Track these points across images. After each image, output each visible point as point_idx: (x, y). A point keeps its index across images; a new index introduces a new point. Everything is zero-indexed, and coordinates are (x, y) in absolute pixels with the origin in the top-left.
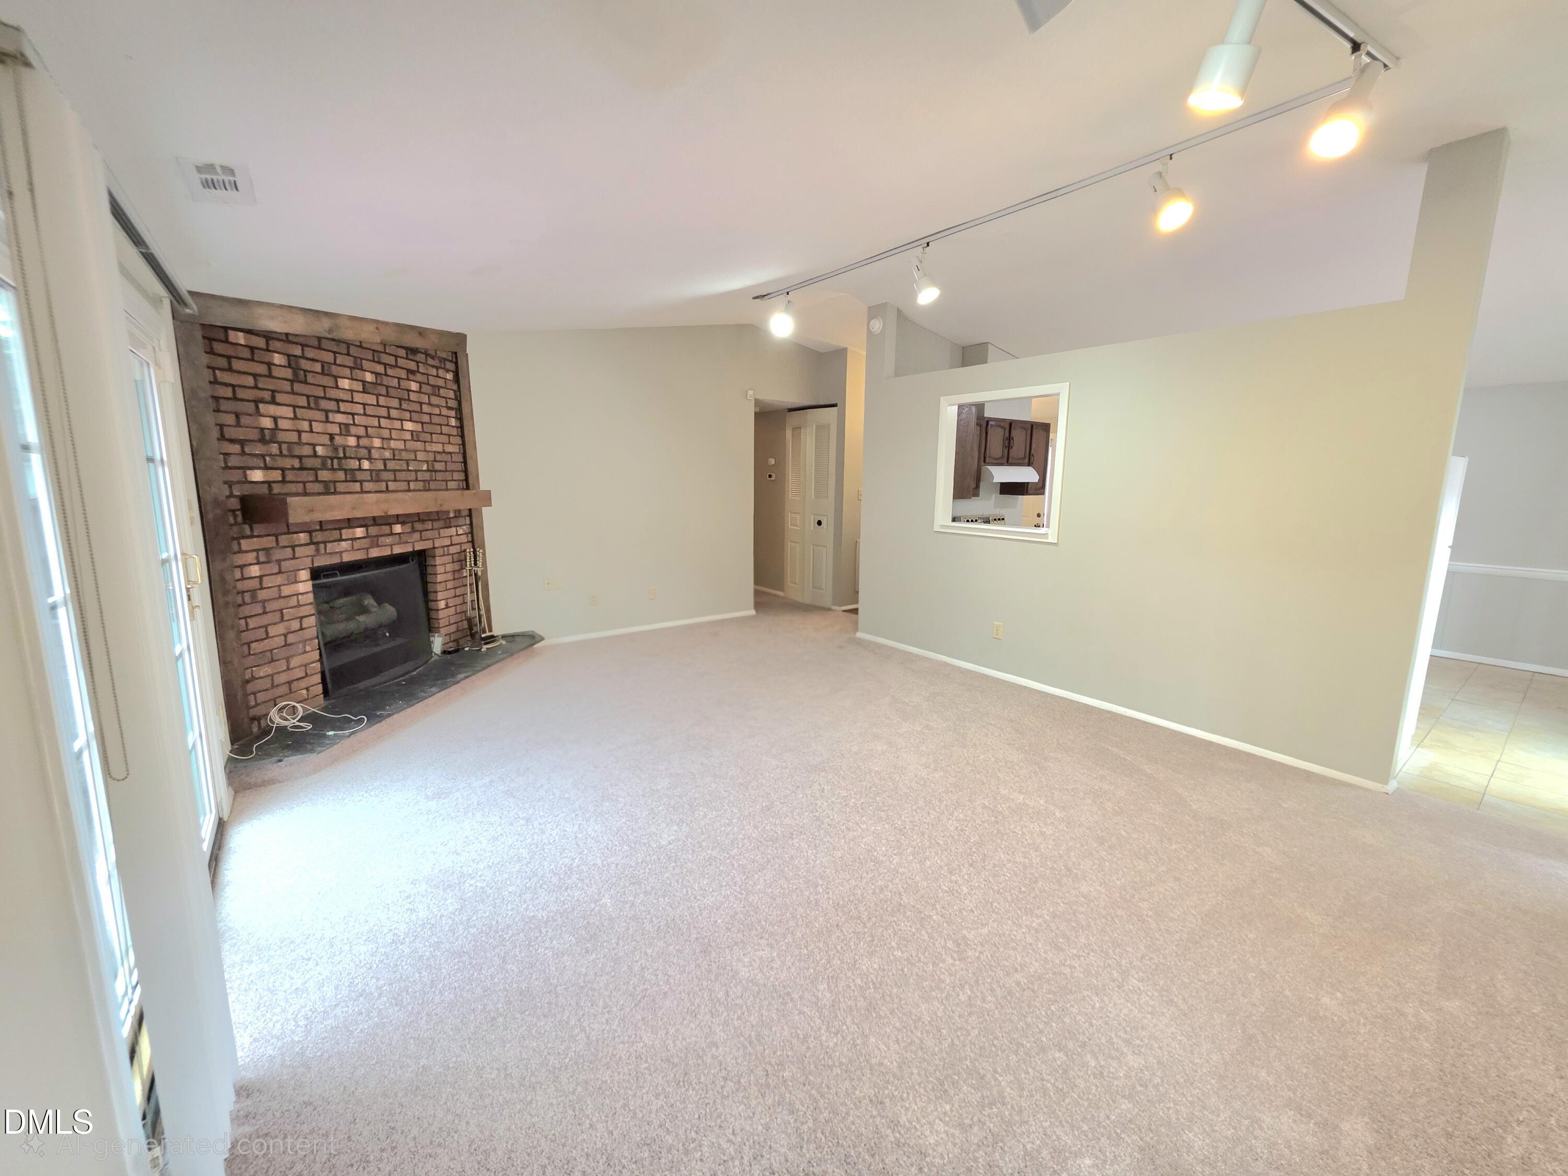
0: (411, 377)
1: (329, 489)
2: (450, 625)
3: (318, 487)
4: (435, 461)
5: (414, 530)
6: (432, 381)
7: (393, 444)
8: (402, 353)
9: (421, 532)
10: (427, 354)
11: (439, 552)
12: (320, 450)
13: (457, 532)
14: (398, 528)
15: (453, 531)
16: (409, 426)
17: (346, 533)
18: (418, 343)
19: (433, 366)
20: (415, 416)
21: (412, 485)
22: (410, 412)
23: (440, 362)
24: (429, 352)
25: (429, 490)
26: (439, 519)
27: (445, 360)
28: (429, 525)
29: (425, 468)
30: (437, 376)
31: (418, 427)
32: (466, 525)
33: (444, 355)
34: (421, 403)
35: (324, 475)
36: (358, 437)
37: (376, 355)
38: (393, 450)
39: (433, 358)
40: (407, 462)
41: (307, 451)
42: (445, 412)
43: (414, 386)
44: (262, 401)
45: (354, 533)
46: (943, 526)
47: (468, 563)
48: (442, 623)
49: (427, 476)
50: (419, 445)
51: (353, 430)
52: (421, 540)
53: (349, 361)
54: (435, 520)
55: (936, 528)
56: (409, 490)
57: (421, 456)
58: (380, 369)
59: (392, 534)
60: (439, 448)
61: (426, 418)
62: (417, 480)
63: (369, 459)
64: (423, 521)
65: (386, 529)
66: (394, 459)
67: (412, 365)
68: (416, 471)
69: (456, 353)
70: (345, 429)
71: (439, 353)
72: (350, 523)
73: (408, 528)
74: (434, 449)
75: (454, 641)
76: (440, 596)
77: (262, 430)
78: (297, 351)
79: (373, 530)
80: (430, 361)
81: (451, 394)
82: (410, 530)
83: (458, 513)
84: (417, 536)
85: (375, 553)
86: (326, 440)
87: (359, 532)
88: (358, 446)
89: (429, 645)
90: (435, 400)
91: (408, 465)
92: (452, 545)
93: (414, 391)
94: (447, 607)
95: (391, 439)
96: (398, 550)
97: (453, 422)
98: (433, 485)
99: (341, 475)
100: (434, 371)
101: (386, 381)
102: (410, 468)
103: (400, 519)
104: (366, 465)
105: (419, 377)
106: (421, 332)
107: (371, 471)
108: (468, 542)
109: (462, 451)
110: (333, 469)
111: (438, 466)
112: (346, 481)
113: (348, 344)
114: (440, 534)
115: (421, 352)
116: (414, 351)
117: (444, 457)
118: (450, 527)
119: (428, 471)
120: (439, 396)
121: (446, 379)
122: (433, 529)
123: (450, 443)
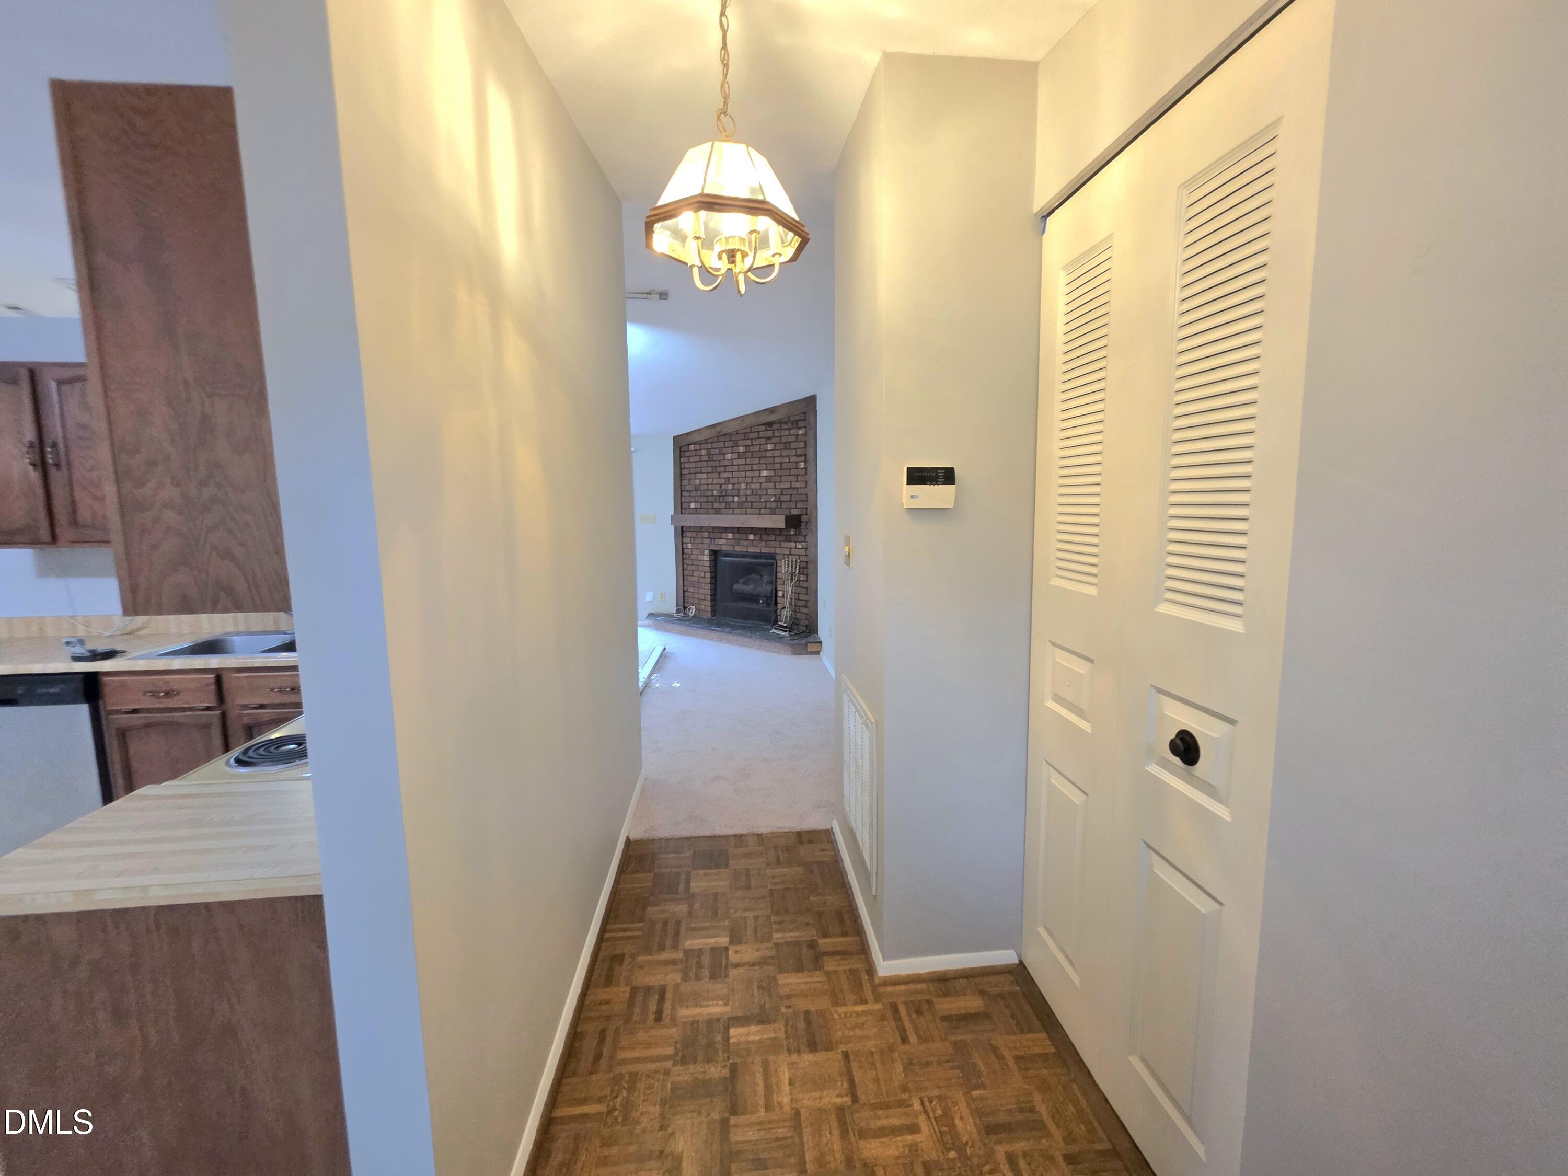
0: (768, 442)
1: (718, 512)
3: (713, 511)
4: (781, 494)
5: (761, 540)
6: (783, 440)
7: (753, 486)
8: (763, 428)
9: (766, 541)
10: (781, 423)
12: (715, 494)
13: (796, 545)
14: (751, 537)
15: (792, 544)
16: (765, 473)
17: (724, 535)
18: (772, 418)
19: (785, 429)
20: (769, 466)
21: (762, 511)
22: (766, 464)
23: (793, 424)
25: (775, 514)
26: (780, 535)
27: (797, 421)
28: (773, 538)
29: (773, 499)
30: (790, 435)
31: (772, 473)
32: (805, 541)
33: (797, 418)
34: (775, 457)
35: (716, 505)
36: (734, 484)
37: (746, 436)
38: (753, 490)
39: (786, 423)
40: (761, 496)
41: (709, 493)
42: (793, 459)
43: (769, 447)
44: (697, 473)
45: (727, 536)
49: (774, 505)
50: (771, 485)
51: (732, 481)
52: (766, 546)
53: (731, 444)
54: (778, 535)
56: (760, 514)
57: (770, 492)
58: (748, 442)
59: (747, 540)
60: (787, 485)
61: (778, 466)
62: (766, 508)
63: (738, 496)
64: (768, 534)
65: (744, 536)
66: (752, 495)
67: (769, 434)
68: (766, 502)
70: (728, 480)
71: (791, 418)
72: (726, 530)
73: (758, 537)
74: (782, 487)
77: (696, 485)
78: (710, 446)
79: (737, 536)
80: (784, 426)
81: (802, 445)
83: (797, 532)
84: (764, 544)
85: (737, 549)
86: (718, 487)
87: (730, 536)
88: (733, 489)
90: (785, 453)
91: (760, 498)
92: (790, 554)
93: (770, 450)
95: (752, 483)
96: (751, 550)
97: (802, 465)
98: (776, 511)
99: (723, 505)
100: (787, 432)
101: (752, 448)
102: (761, 500)
103: (753, 530)
104: (736, 499)
105: (774, 440)
106: (772, 410)
107: (739, 502)
108: (806, 555)
109: (806, 486)
110: (719, 502)
111: (783, 498)
112: (726, 508)
113: (730, 435)
114: (780, 545)
115: (776, 423)
116: (770, 424)
117: (790, 492)
118: (790, 541)
119: (775, 501)
120: (790, 449)
121: (797, 435)
122: (775, 540)
123: (797, 481)
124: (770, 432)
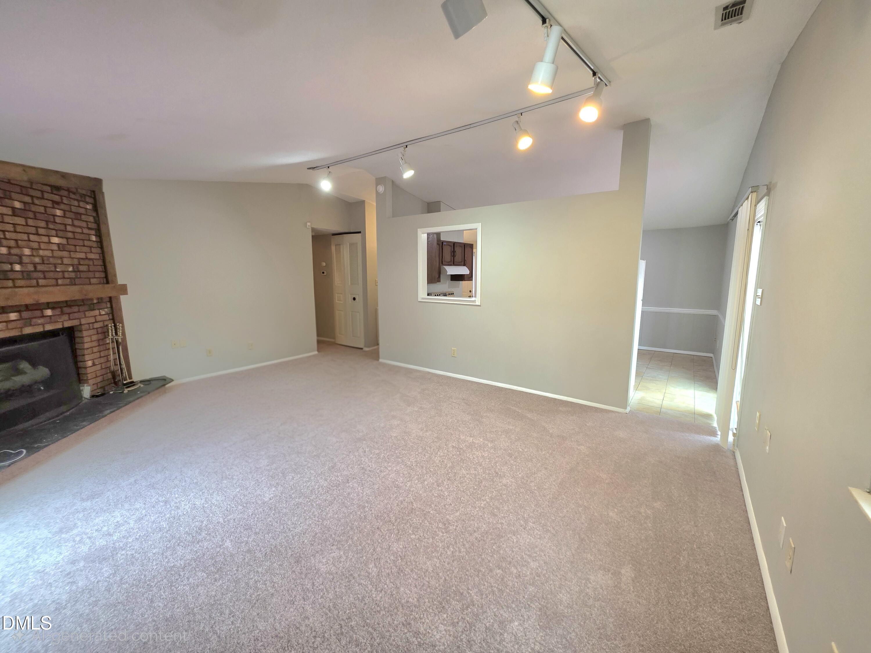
0: (56, 206)
2: (97, 377)
4: (80, 264)
5: (62, 313)
6: (74, 209)
7: (42, 253)
9: (69, 314)
10: (69, 190)
11: (84, 327)
13: (100, 313)
14: (48, 312)
15: (96, 312)
16: (55, 240)
18: (61, 183)
19: (75, 199)
20: (60, 234)
21: (60, 282)
22: (56, 230)
23: (81, 197)
24: (71, 190)
25: (75, 285)
26: (84, 305)
27: (85, 195)
28: (75, 309)
29: (71, 269)
30: (79, 206)
31: (64, 241)
32: (107, 308)
33: (84, 192)
34: (65, 225)
36: (10, 248)
37: (23, 189)
38: (42, 257)
39: (74, 193)
40: (55, 266)
42: (86, 231)
43: (58, 213)
45: (8, 317)
46: (423, 298)
47: (110, 334)
48: (89, 376)
49: (73, 275)
50: (65, 254)
51: (4, 242)
52: (70, 319)
54: (81, 305)
55: (420, 300)
56: (57, 285)
57: (66, 261)
58: (27, 199)
59: (43, 316)
60: (82, 256)
61: (70, 235)
62: (64, 278)
63: (20, 263)
64: (70, 306)
65: (38, 313)
66: (43, 263)
67: (57, 198)
68: (63, 272)
69: (94, 192)
71: (80, 191)
72: (4, 309)
73: (58, 311)
74: (78, 256)
75: (101, 388)
76: (87, 358)
79: (26, 314)
80: (72, 196)
81: (91, 219)
82: (59, 313)
83: (100, 300)
84: (66, 317)
85: (29, 331)
87: (13, 316)
88: (9, 254)
89: (80, 391)
90: (76, 223)
91: (55, 267)
92: (96, 322)
93: (59, 216)
94: (94, 365)
95: (40, 249)
96: (49, 328)
97: (94, 238)
98: (77, 281)
100: (76, 203)
101: (33, 208)
102: (58, 270)
103: (49, 305)
104: (17, 267)
105: (62, 206)
106: (64, 176)
107: (22, 272)
108: (109, 319)
109: (102, 258)
111: (81, 268)
114: (85, 315)
115: (64, 189)
116: (58, 188)
117: (87, 262)
118: (94, 310)
119: (73, 271)
120: (81, 220)
121: (86, 209)
122: (79, 312)
123: (91, 252)
124: (57, 197)
